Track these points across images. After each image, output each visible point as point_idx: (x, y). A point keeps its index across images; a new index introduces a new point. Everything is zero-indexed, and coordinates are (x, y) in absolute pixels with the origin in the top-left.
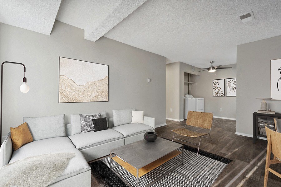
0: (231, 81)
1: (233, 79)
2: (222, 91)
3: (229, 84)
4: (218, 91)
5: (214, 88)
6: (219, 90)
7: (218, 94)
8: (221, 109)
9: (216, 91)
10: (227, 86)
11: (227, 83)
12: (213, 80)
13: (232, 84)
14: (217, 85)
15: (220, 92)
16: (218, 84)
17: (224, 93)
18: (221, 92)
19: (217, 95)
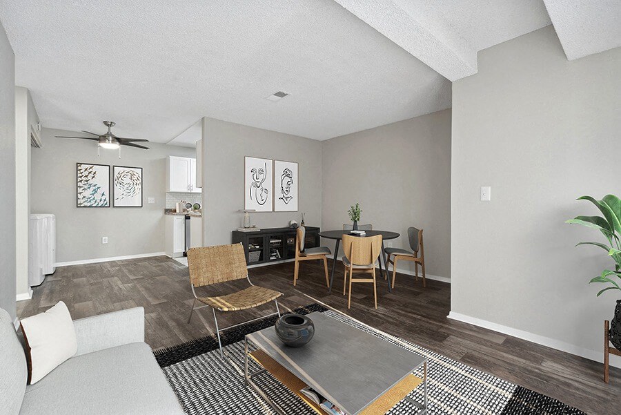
0: (125, 173)
1: (128, 169)
2: (103, 194)
3: (120, 179)
4: (93, 194)
5: (79, 184)
6: (95, 191)
7: (93, 202)
8: (105, 239)
9: (88, 193)
10: (115, 182)
11: (115, 176)
12: (78, 164)
13: (127, 180)
14: (90, 177)
15: (98, 196)
16: (91, 175)
17: (108, 200)
18: (101, 197)
19: (89, 204)
